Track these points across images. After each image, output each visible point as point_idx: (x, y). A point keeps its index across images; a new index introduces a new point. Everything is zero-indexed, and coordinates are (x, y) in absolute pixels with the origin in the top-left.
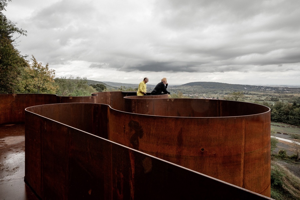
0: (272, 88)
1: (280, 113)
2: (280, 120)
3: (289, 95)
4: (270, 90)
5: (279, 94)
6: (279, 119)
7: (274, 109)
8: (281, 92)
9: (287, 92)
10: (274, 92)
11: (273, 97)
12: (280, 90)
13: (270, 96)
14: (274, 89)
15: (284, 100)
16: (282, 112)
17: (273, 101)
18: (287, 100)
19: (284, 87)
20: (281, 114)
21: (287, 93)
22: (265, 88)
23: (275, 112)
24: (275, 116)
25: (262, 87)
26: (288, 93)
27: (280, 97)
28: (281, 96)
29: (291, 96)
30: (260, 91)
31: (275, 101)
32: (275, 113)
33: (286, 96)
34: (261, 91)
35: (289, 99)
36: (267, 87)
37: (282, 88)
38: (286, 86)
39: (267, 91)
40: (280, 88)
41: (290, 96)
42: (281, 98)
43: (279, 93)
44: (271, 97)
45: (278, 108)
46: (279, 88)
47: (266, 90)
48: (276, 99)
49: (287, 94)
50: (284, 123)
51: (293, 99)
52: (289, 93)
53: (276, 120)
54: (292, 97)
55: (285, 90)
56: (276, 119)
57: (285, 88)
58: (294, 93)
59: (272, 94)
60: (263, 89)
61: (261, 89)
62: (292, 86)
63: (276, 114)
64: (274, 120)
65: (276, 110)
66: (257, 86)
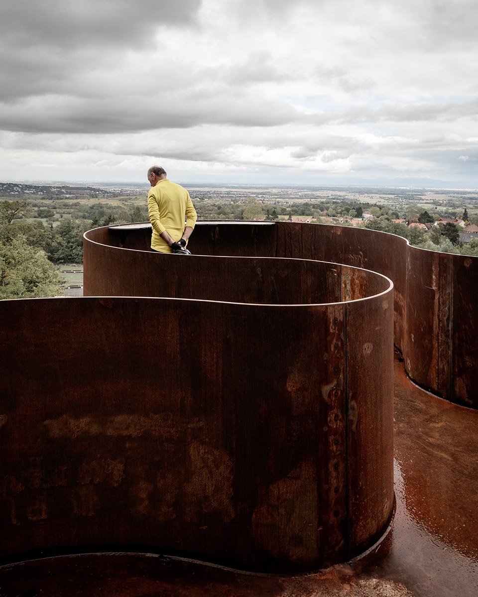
0: (37, 188)
1: (69, 242)
2: (70, 259)
3: (71, 202)
4: (34, 193)
5: (52, 201)
6: (67, 256)
7: (57, 236)
8: (55, 196)
9: (68, 196)
10: (41, 197)
11: (41, 208)
12: (53, 193)
13: (35, 206)
14: (42, 191)
15: (64, 213)
16: (73, 240)
17: (42, 218)
18: (69, 214)
19: (61, 186)
20: (71, 244)
21: (66, 198)
22: (22, 189)
23: (58, 241)
24: (60, 251)
25: (16, 185)
26: (69, 198)
27: (55, 208)
28: (57, 206)
29: (76, 205)
30: (10, 196)
31: (46, 217)
32: (59, 243)
33: (66, 205)
34: (14, 196)
35: (72, 210)
36: (26, 186)
37: (57, 187)
38: (64, 183)
39: (26, 195)
40: (54, 187)
41: (73, 205)
42: (58, 210)
43: (51, 199)
44: (36, 209)
45: (65, 232)
46: (51, 187)
47: (24, 193)
48: (49, 211)
49: (66, 201)
50: (77, 263)
51: (80, 211)
52: (71, 199)
53: (61, 259)
54: (78, 207)
55: (63, 193)
56: (61, 256)
57: (63, 187)
58: (80, 198)
59: (38, 201)
60: (18, 191)
61: (13, 191)
62: (75, 184)
63: (63, 246)
64: (59, 259)
65: (61, 237)
66: (4, 184)
